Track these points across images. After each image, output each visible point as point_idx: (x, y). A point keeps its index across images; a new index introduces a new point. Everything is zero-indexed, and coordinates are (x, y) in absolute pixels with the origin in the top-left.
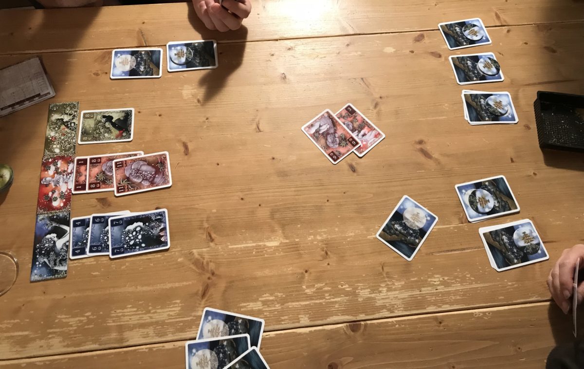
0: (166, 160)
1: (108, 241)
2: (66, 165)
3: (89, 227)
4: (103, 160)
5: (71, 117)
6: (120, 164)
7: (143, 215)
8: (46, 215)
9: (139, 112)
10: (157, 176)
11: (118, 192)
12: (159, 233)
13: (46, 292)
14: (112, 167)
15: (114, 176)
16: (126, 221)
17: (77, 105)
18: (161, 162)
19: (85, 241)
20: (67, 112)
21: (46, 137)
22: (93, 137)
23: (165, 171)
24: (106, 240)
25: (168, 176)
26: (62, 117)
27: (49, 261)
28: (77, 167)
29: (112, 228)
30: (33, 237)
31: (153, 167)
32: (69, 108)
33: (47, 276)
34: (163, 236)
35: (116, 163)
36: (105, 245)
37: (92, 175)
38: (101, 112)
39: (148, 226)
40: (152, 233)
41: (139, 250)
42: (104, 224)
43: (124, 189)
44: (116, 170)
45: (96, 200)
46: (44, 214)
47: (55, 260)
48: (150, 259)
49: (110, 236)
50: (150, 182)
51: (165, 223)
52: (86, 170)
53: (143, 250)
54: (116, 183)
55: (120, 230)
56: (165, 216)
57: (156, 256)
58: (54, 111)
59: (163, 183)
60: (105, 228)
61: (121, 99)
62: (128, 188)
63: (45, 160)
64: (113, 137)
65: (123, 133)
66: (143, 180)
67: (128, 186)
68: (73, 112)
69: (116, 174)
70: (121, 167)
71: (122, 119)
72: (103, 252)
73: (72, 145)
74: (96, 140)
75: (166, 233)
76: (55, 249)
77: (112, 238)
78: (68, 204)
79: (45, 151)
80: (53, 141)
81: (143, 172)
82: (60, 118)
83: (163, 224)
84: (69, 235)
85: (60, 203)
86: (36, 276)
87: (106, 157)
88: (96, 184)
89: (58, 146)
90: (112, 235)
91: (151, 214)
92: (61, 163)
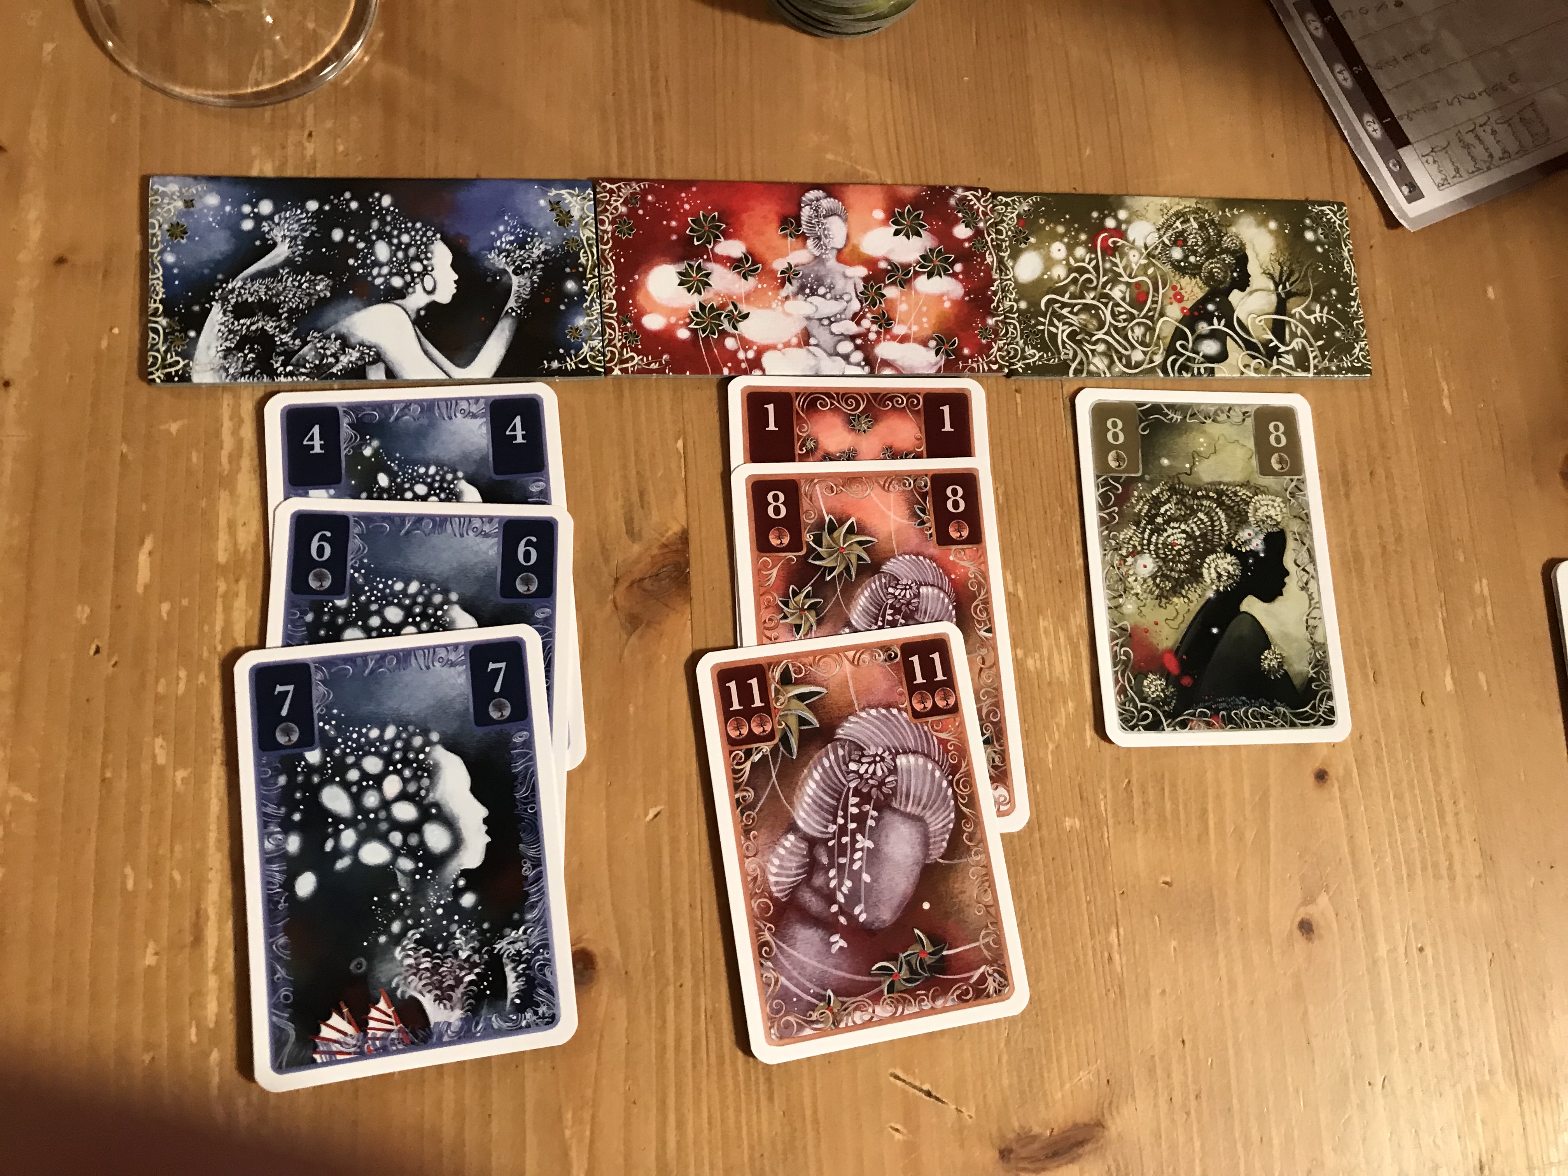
0: (963, 1000)
1: (369, 632)
2: (927, 325)
3: (487, 498)
4: (957, 556)
5: (1261, 333)
6: (928, 669)
7: (538, 863)
8: (587, 234)
9: (1321, 776)
10: (838, 942)
11: (724, 675)
12: (392, 999)
13: (65, 268)
14: (910, 618)
15: (846, 639)
16: (505, 743)
17: (1346, 363)
18: (943, 965)
19: (383, 480)
20: (1298, 310)
21: (1120, 196)
22: (1129, 484)
23: (876, 999)
24: (375, 621)
25: (836, 1027)
26: (1258, 279)
27: (272, 273)
28: (910, 395)
29: (460, 656)
30: (446, 173)
31: (911, 906)
32: (1320, 314)
33: (167, 268)
34: (361, 1024)
35: (940, 645)
36: (337, 611)
37: (855, 493)
38: (1305, 519)
39: (453, 907)
40: (397, 940)
41: (267, 859)
42: (496, 598)
43: (748, 712)
44: (885, 647)
45: (675, 528)
46: (598, 222)
47: (270, 308)
48: (198, 939)
49: (409, 640)
50: (794, 890)
51: (465, 1035)
52: (894, 454)
53: (267, 883)
54: (797, 656)
55: (442, 708)
56: (517, 1029)
57: (212, 982)
58: (1298, 232)
59: (785, 995)
60: (467, 609)
61: (1414, 643)
62: (752, 738)
63: (963, 200)
64: (1129, 606)
65: (1166, 675)
66: (812, 842)
67: (770, 737)
68: (1297, 344)
69: (859, 648)
70: (911, 676)
71: (1269, 660)
72: (291, 605)
73: (1067, 353)
74: (1104, 502)
75: (384, 1051)
76: (350, 304)
77: (382, 656)
78: (657, 358)
79: (1026, 195)
80: (1092, 239)
81: (873, 834)
82: (1253, 268)
83: (455, 1016)
84: (442, 376)
85: (668, 311)
86: (180, 204)
87: (985, 575)
88: (793, 523)
89: (1059, 272)
90: (404, 656)
91: (543, 922)
92: (940, 298)
